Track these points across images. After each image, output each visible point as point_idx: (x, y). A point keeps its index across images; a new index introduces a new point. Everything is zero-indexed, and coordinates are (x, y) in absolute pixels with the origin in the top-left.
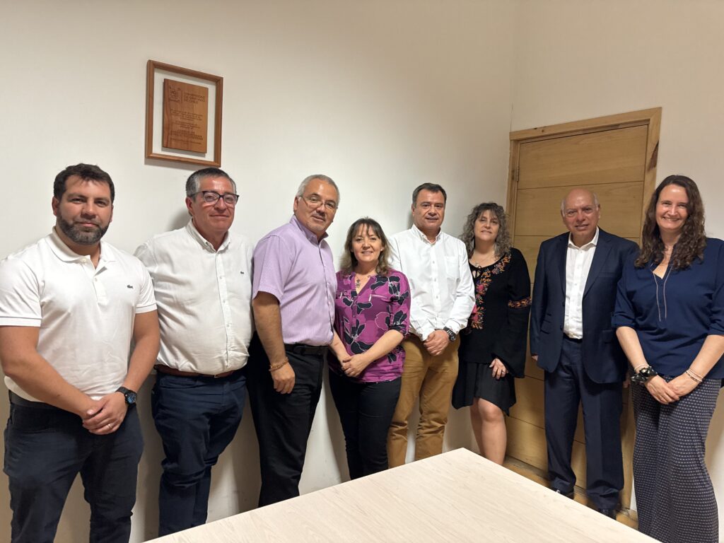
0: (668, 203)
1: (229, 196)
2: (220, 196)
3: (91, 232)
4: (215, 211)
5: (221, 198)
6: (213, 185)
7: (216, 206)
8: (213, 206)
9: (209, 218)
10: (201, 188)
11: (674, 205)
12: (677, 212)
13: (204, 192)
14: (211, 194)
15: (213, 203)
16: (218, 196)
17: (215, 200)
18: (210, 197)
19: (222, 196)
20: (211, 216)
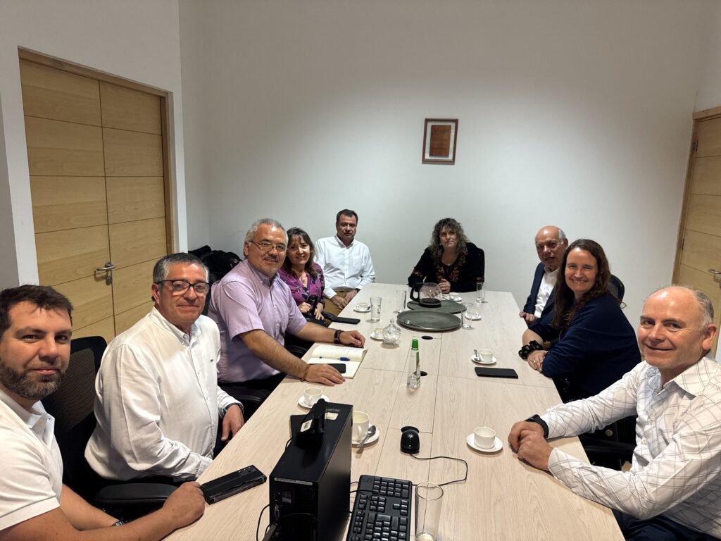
0: (574, 266)
1: (200, 284)
2: (191, 285)
3: (51, 381)
4: (185, 301)
5: (192, 288)
6: (182, 272)
7: (185, 296)
8: (182, 296)
9: (175, 308)
10: (169, 276)
11: (579, 268)
12: (584, 274)
13: (173, 281)
14: (179, 282)
15: (182, 292)
16: (188, 285)
17: (184, 289)
18: (179, 285)
19: (193, 285)
20: (179, 306)
